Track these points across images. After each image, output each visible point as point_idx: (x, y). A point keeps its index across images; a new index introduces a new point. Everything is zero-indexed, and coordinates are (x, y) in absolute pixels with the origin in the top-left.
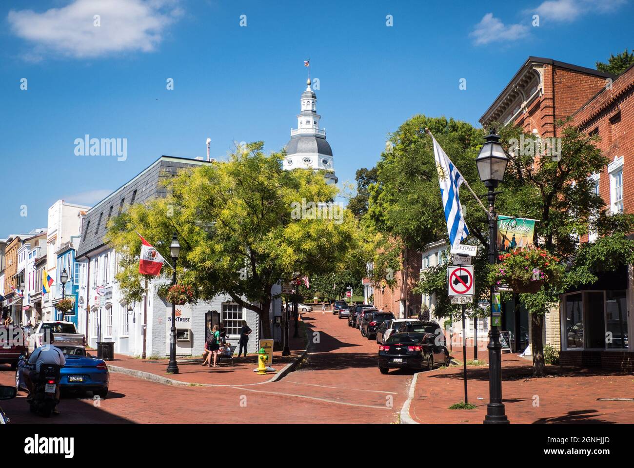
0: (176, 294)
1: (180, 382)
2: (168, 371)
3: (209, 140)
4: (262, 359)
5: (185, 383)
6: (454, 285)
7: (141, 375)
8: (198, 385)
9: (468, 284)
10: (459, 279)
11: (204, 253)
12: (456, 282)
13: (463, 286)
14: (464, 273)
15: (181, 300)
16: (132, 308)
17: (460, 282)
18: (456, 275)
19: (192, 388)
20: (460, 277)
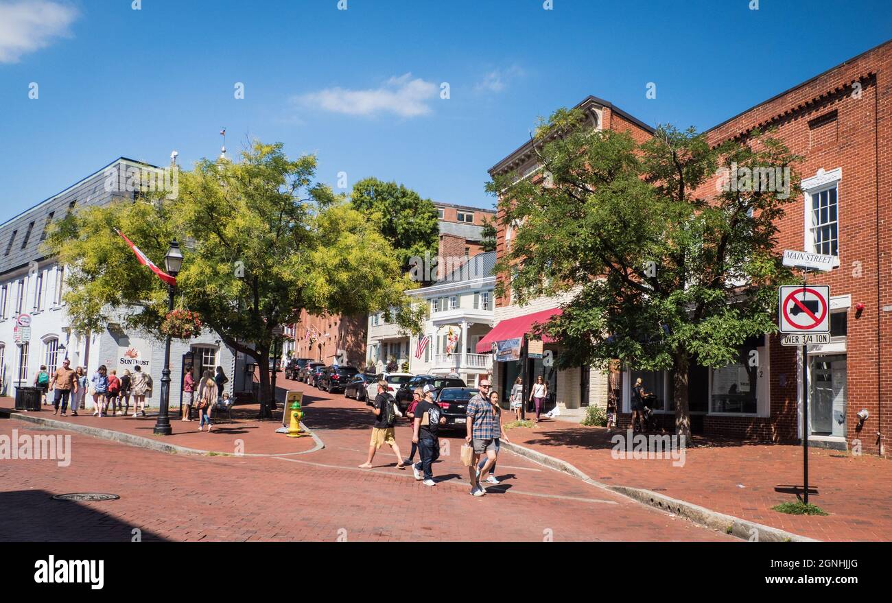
0: (178, 323)
1: (190, 450)
2: (156, 431)
3: (175, 153)
4: (296, 417)
5: (200, 451)
6: (791, 316)
7: (109, 435)
8: (221, 454)
9: (818, 315)
10: (801, 306)
11: (202, 273)
12: (796, 311)
13: (809, 317)
14: (810, 297)
15: (186, 331)
16: (65, 345)
17: (802, 311)
18: (795, 299)
19: (213, 459)
20: (803, 302)
